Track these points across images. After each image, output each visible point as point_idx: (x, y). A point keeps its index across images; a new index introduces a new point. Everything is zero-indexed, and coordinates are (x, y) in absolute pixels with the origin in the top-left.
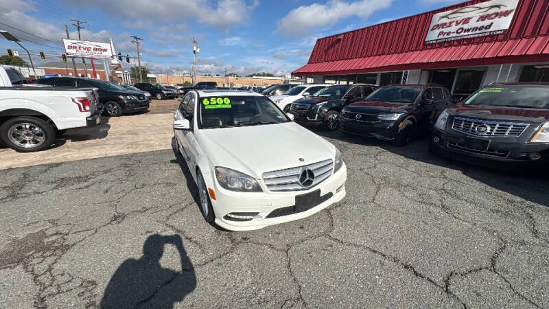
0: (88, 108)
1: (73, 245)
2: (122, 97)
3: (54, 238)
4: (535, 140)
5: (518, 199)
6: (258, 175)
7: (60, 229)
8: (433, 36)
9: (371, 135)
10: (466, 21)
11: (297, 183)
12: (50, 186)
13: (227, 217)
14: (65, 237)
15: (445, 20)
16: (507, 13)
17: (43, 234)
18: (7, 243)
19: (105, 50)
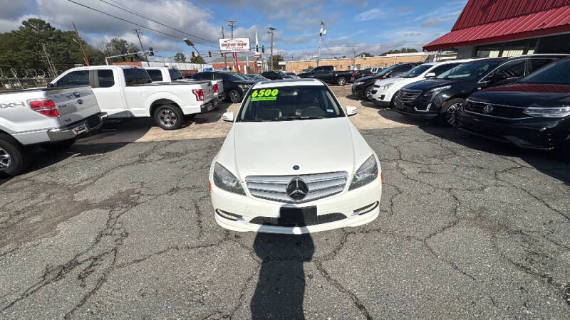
1: (139, 204)
3: (135, 196)
6: (242, 176)
7: (142, 190)
9: (504, 139)
12: (159, 157)
14: (140, 197)
17: (133, 191)
19: (245, 44)
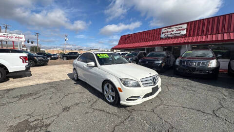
0: (27, 61)
1: (50, 124)
2: (36, 58)
3: (36, 122)
4: (209, 67)
5: (212, 86)
6: (139, 79)
7: (37, 118)
8: (163, 36)
10: (173, 31)
11: (150, 83)
12: (15, 99)
13: (128, 100)
14: (43, 121)
15: (166, 31)
16: (184, 29)
17: (27, 121)
18: (7, 129)
19: (21, 38)
